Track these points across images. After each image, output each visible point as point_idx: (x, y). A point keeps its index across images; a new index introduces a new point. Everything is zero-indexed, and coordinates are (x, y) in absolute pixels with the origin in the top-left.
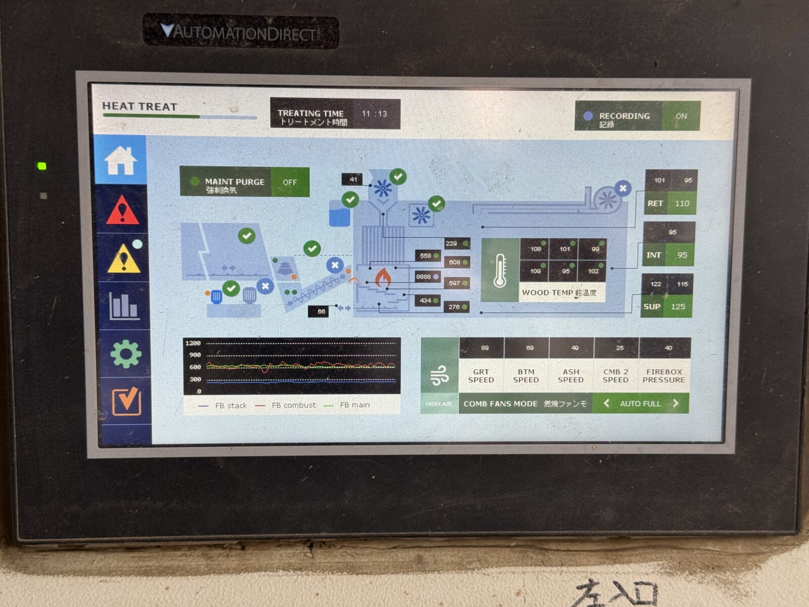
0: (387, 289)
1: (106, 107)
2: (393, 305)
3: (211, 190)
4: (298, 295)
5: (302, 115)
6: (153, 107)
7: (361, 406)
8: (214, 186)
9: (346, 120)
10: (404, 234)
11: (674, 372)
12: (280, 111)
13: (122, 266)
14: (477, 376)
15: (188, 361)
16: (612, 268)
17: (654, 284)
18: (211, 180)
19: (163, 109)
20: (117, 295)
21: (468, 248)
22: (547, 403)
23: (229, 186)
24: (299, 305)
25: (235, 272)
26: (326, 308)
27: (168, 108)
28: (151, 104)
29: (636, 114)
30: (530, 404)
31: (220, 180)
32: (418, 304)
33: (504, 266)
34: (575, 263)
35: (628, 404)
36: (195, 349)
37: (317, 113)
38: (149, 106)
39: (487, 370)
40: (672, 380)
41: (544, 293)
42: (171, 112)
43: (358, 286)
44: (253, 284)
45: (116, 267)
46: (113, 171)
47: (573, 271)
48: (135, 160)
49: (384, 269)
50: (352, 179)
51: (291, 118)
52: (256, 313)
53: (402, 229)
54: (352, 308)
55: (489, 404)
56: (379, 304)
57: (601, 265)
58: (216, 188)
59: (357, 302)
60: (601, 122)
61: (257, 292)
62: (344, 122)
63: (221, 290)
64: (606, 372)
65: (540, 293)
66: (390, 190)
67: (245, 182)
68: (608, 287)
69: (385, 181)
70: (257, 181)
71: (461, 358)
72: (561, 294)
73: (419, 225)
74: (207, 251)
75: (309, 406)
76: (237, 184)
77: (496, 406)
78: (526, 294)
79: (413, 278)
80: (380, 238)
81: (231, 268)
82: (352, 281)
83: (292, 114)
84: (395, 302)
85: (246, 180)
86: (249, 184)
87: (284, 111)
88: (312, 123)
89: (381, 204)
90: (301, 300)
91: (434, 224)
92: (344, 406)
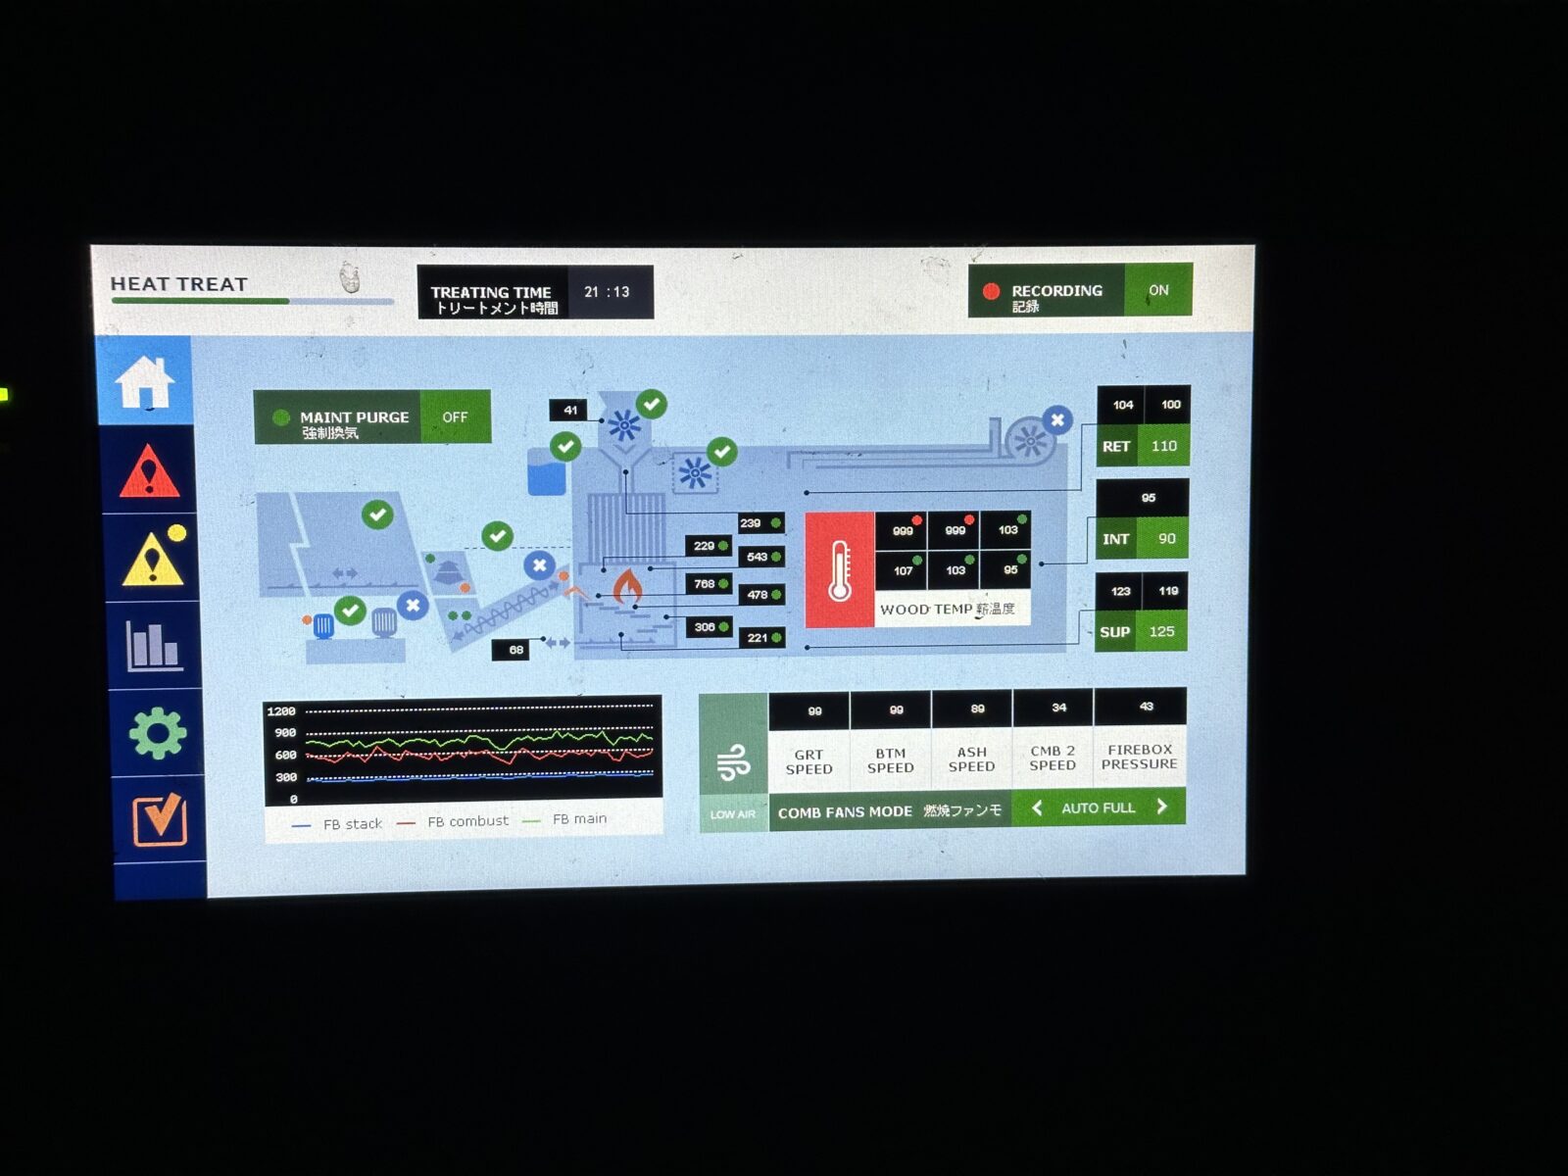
0: (635, 607)
1: (118, 287)
2: (646, 637)
3: (310, 433)
4: (473, 621)
5: (475, 296)
6: (204, 285)
7: (592, 820)
8: (317, 425)
9: (555, 304)
10: (663, 507)
11: (1157, 749)
12: (436, 289)
13: (150, 572)
14: (800, 762)
15: (272, 744)
16: (1042, 564)
17: (1118, 592)
18: (311, 414)
19: (222, 289)
20: (141, 627)
21: (781, 530)
22: (929, 809)
23: (343, 425)
24: (475, 639)
25: (359, 580)
26: (525, 643)
27: (231, 286)
28: (200, 279)
29: (1077, 287)
30: (898, 812)
31: (327, 414)
32: (691, 633)
33: (846, 563)
34: (975, 554)
35: (1076, 810)
36: (285, 722)
37: (504, 291)
38: (196, 284)
39: (819, 752)
40: (1154, 765)
41: (922, 609)
42: (237, 294)
43: (582, 604)
44: (390, 601)
45: (138, 575)
46: (131, 400)
47: (972, 569)
48: (173, 381)
49: (629, 571)
50: (568, 410)
51: (455, 301)
52: (398, 654)
53: (660, 498)
54: (572, 642)
55: (823, 812)
56: (621, 635)
57: (1022, 559)
58: (321, 429)
59: (581, 631)
60: (1015, 303)
61: (398, 615)
62: (553, 307)
63: (332, 613)
64: (1035, 751)
65: (913, 610)
66: (638, 429)
67: (372, 419)
68: (1033, 598)
69: (628, 413)
70: (394, 416)
71: (771, 729)
72: (951, 611)
73: (691, 491)
74: (306, 544)
75: (496, 823)
76: (359, 421)
77: (837, 816)
78: (887, 613)
79: (682, 587)
80: (620, 516)
81: (349, 573)
82: (572, 594)
83: (456, 295)
84: (651, 631)
85: (376, 414)
86: (381, 421)
87: (443, 289)
88: (494, 310)
89: (621, 453)
90: (478, 630)
91: (718, 489)
92: (559, 822)
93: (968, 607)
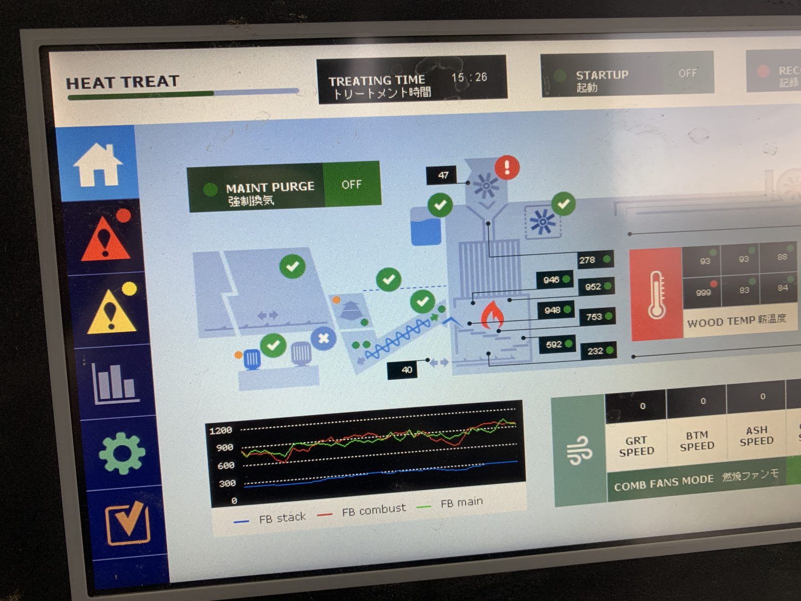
0: (499, 331)
1: (73, 86)
2: (507, 354)
4: (372, 349)
5: (364, 84)
6: (144, 83)
7: (472, 503)
8: (240, 195)
9: (429, 89)
10: (518, 250)
12: (332, 79)
13: (109, 322)
14: (630, 447)
15: (214, 457)
18: (234, 186)
19: (159, 85)
20: (104, 367)
21: (611, 264)
22: (726, 476)
23: (262, 194)
24: (374, 363)
25: (279, 320)
26: (413, 364)
27: (165, 83)
28: (141, 79)
30: (704, 480)
31: (248, 185)
32: (544, 350)
33: (662, 288)
34: (756, 277)
36: (224, 439)
37: (387, 79)
38: (137, 81)
39: (644, 437)
41: (718, 322)
42: (171, 89)
43: (457, 330)
44: (305, 336)
45: (100, 325)
47: (754, 289)
48: (120, 163)
49: (493, 304)
50: (441, 175)
51: (348, 89)
52: (313, 379)
53: (515, 243)
54: (451, 361)
55: (648, 484)
56: (488, 354)
57: (791, 279)
58: (243, 198)
59: (457, 353)
60: (781, 80)
61: (312, 346)
62: (427, 91)
63: (259, 349)
65: (712, 323)
66: (497, 188)
67: (285, 188)
69: (489, 175)
70: (303, 185)
71: (607, 423)
72: (739, 322)
73: (540, 236)
74: (235, 293)
75: (396, 510)
76: (274, 190)
77: (658, 486)
78: (693, 326)
79: (535, 314)
80: (485, 258)
81: (271, 315)
82: (448, 323)
83: (349, 83)
84: (512, 350)
85: (288, 184)
86: (292, 190)
87: (338, 79)
88: (380, 94)
89: (483, 208)
90: (376, 355)
91: (561, 234)
92: (445, 506)
93: (752, 319)
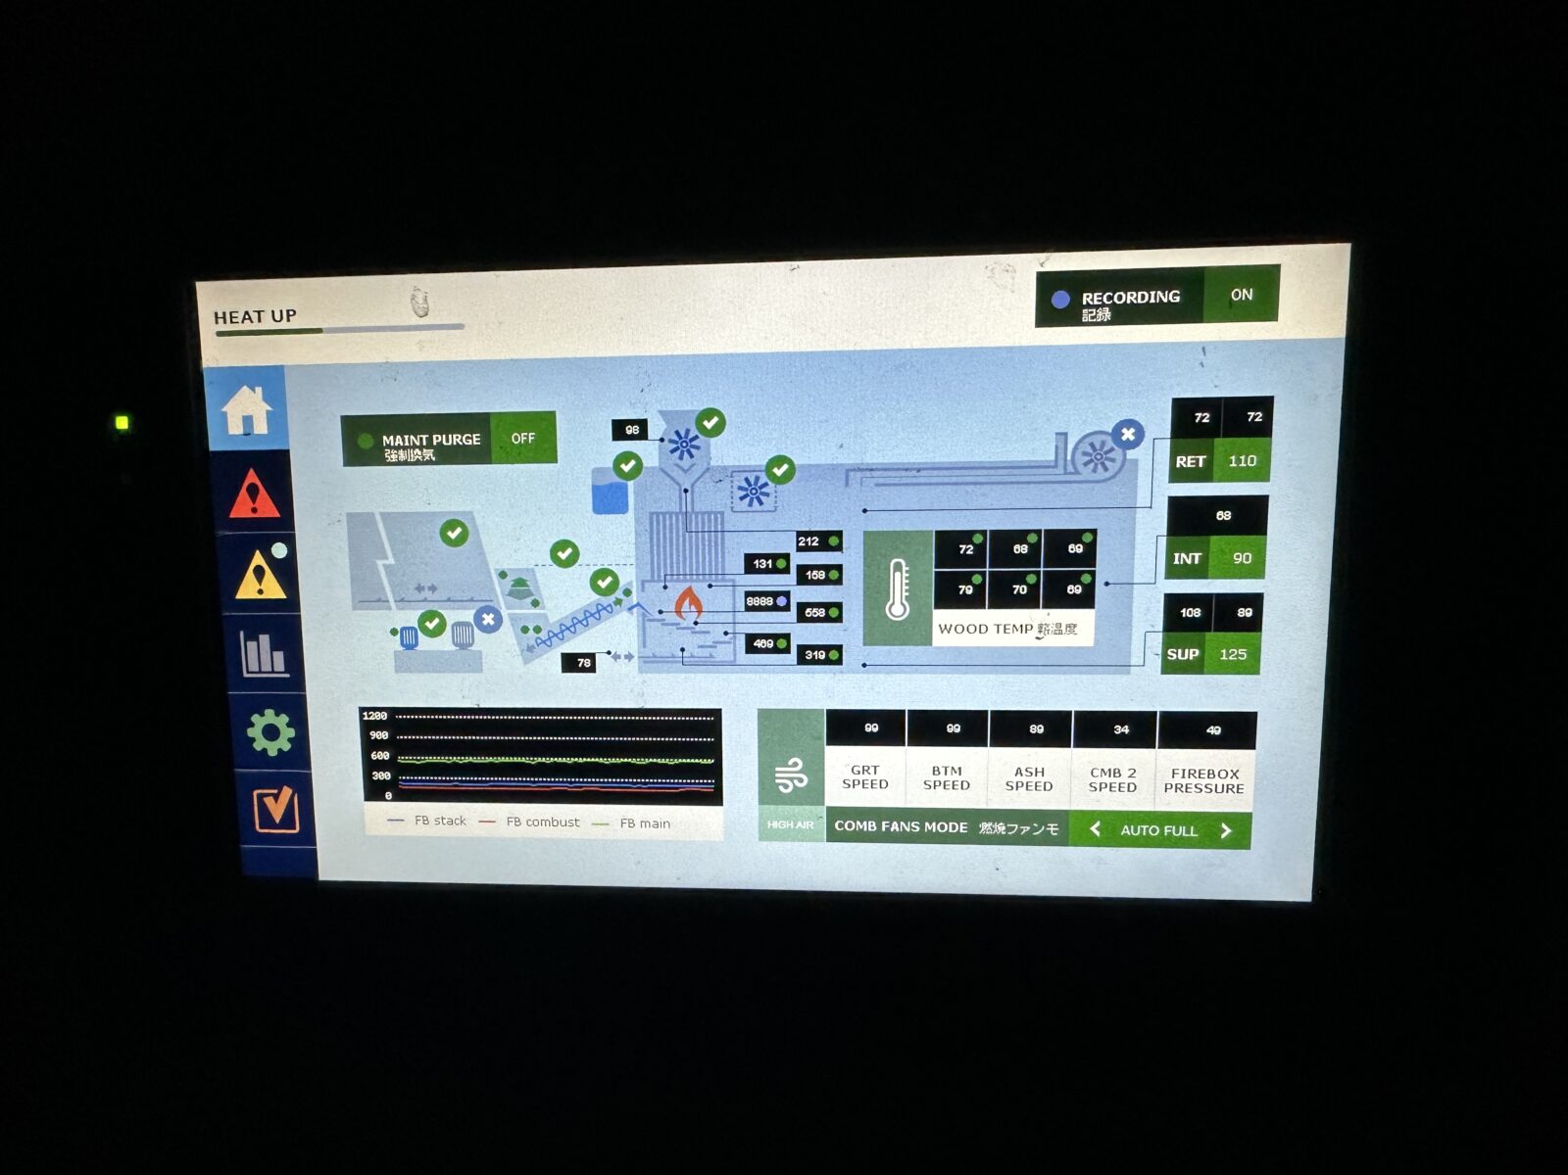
0: (696, 623)
1: (221, 321)
2: (706, 652)
3: (392, 456)
4: (543, 635)
7: (657, 825)
8: (398, 448)
10: (723, 527)
11: (1223, 774)
13: (258, 587)
14: (857, 777)
15: (369, 746)
16: (1107, 584)
17: (1187, 613)
18: (392, 438)
20: (252, 636)
21: (839, 548)
22: (985, 826)
23: (421, 448)
24: (546, 652)
25: (436, 596)
26: (592, 656)
29: (1153, 293)
30: (954, 828)
31: (406, 437)
32: (751, 649)
33: (905, 581)
34: (1037, 574)
35: (1135, 831)
36: (378, 725)
39: (875, 767)
40: (1220, 789)
41: (981, 629)
43: (645, 618)
45: (248, 590)
46: (236, 428)
47: (1034, 588)
48: (269, 408)
49: (690, 589)
50: (630, 430)
52: (475, 665)
53: (719, 516)
54: (636, 658)
55: (879, 826)
56: (683, 650)
57: (1086, 579)
58: (401, 451)
59: (644, 646)
60: (1085, 311)
61: (475, 628)
63: (416, 626)
64: (1096, 773)
65: (972, 629)
66: (698, 448)
67: (447, 441)
68: (1098, 618)
69: (688, 431)
70: (467, 438)
71: (828, 744)
72: (1011, 631)
73: (750, 509)
74: (391, 561)
75: (568, 824)
76: (435, 444)
77: (892, 830)
78: (945, 632)
79: (741, 604)
80: (681, 533)
81: (430, 588)
82: (635, 610)
84: (711, 647)
85: (450, 436)
86: (455, 443)
89: (681, 472)
90: (547, 643)
91: (776, 507)
92: (626, 826)
